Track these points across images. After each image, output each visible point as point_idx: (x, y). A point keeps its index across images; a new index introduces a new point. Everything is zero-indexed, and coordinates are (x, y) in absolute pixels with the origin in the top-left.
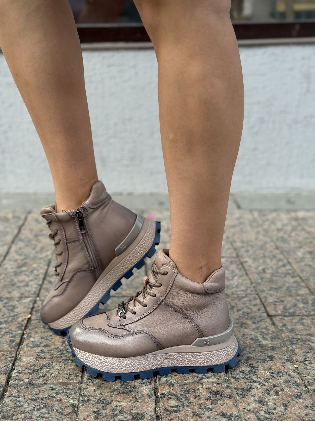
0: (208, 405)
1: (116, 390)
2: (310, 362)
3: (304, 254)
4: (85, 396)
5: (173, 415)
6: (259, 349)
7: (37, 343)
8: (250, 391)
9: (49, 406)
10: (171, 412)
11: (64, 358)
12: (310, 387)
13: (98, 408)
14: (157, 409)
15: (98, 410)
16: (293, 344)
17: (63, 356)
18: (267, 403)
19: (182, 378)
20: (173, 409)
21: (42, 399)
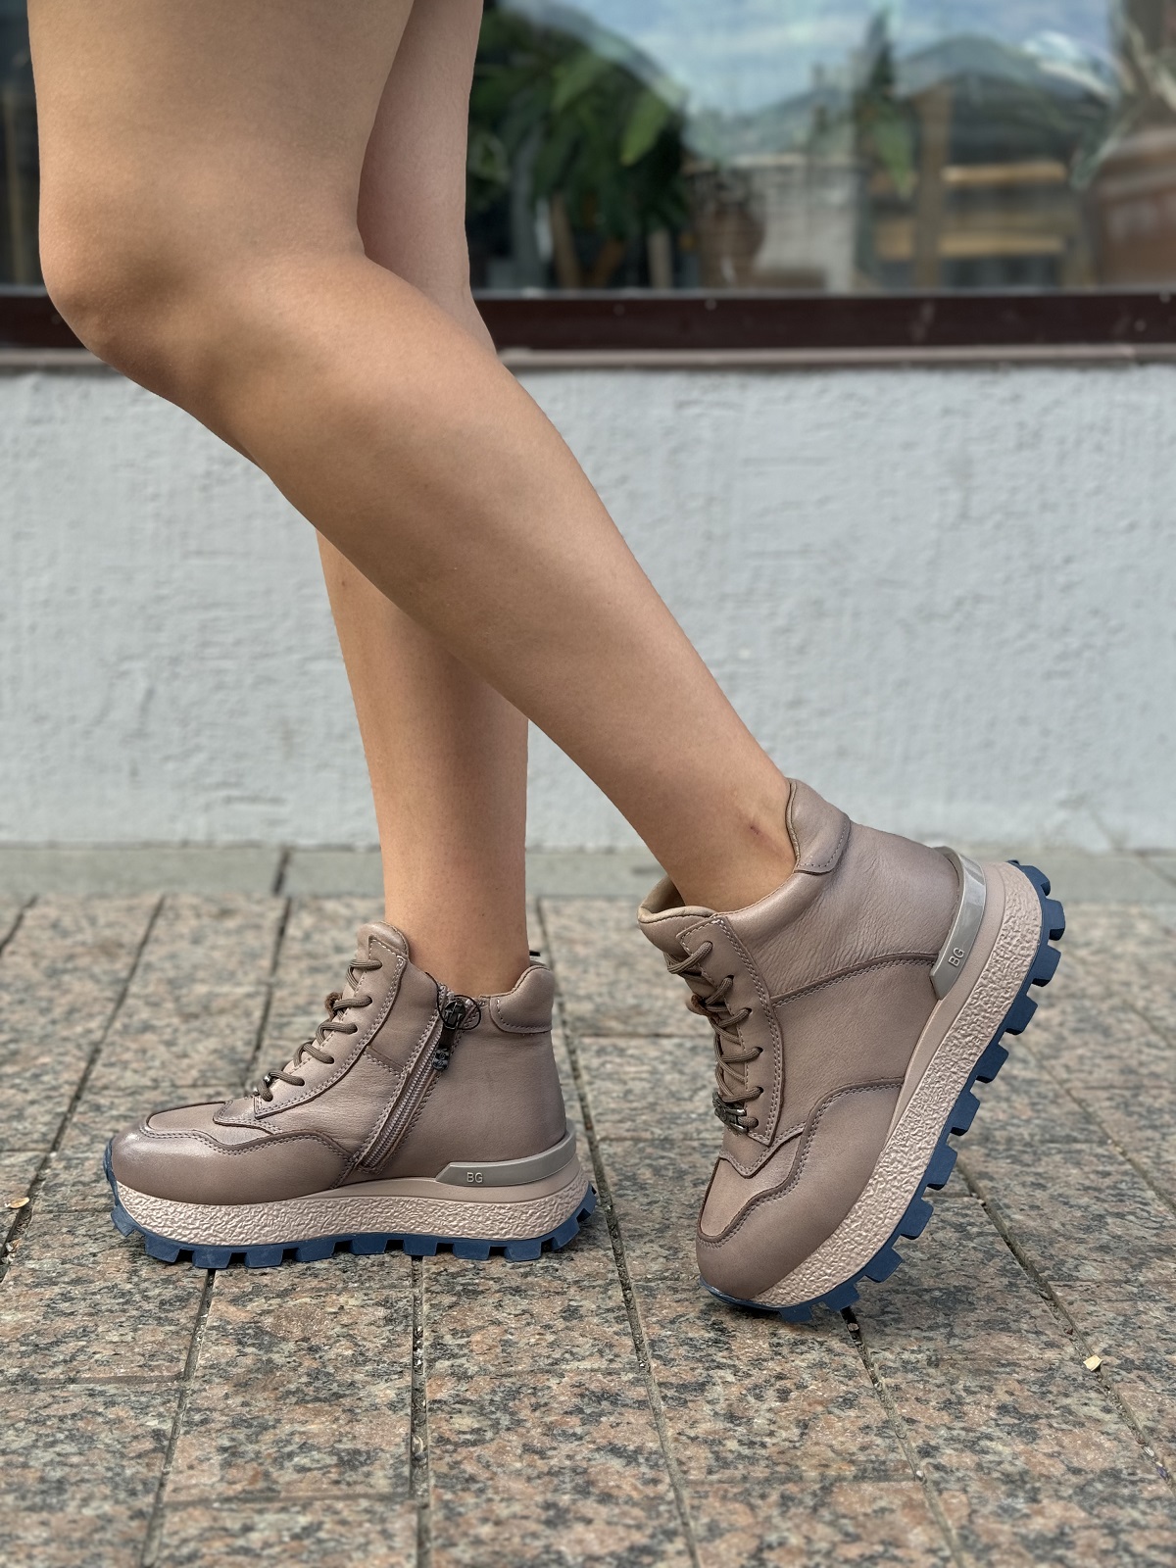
0: (571, 1427)
1: (293, 1393)
2: (896, 1316)
4: (196, 1409)
5: (464, 1451)
7: (49, 1275)
8: (703, 1391)
9: (82, 1436)
10: (456, 1445)
11: (135, 1313)
12: (883, 1380)
13: (233, 1440)
14: (416, 1441)
15: (233, 1444)
17: (131, 1308)
18: (749, 1421)
19: (500, 1361)
20: (463, 1437)
21: (61, 1419)
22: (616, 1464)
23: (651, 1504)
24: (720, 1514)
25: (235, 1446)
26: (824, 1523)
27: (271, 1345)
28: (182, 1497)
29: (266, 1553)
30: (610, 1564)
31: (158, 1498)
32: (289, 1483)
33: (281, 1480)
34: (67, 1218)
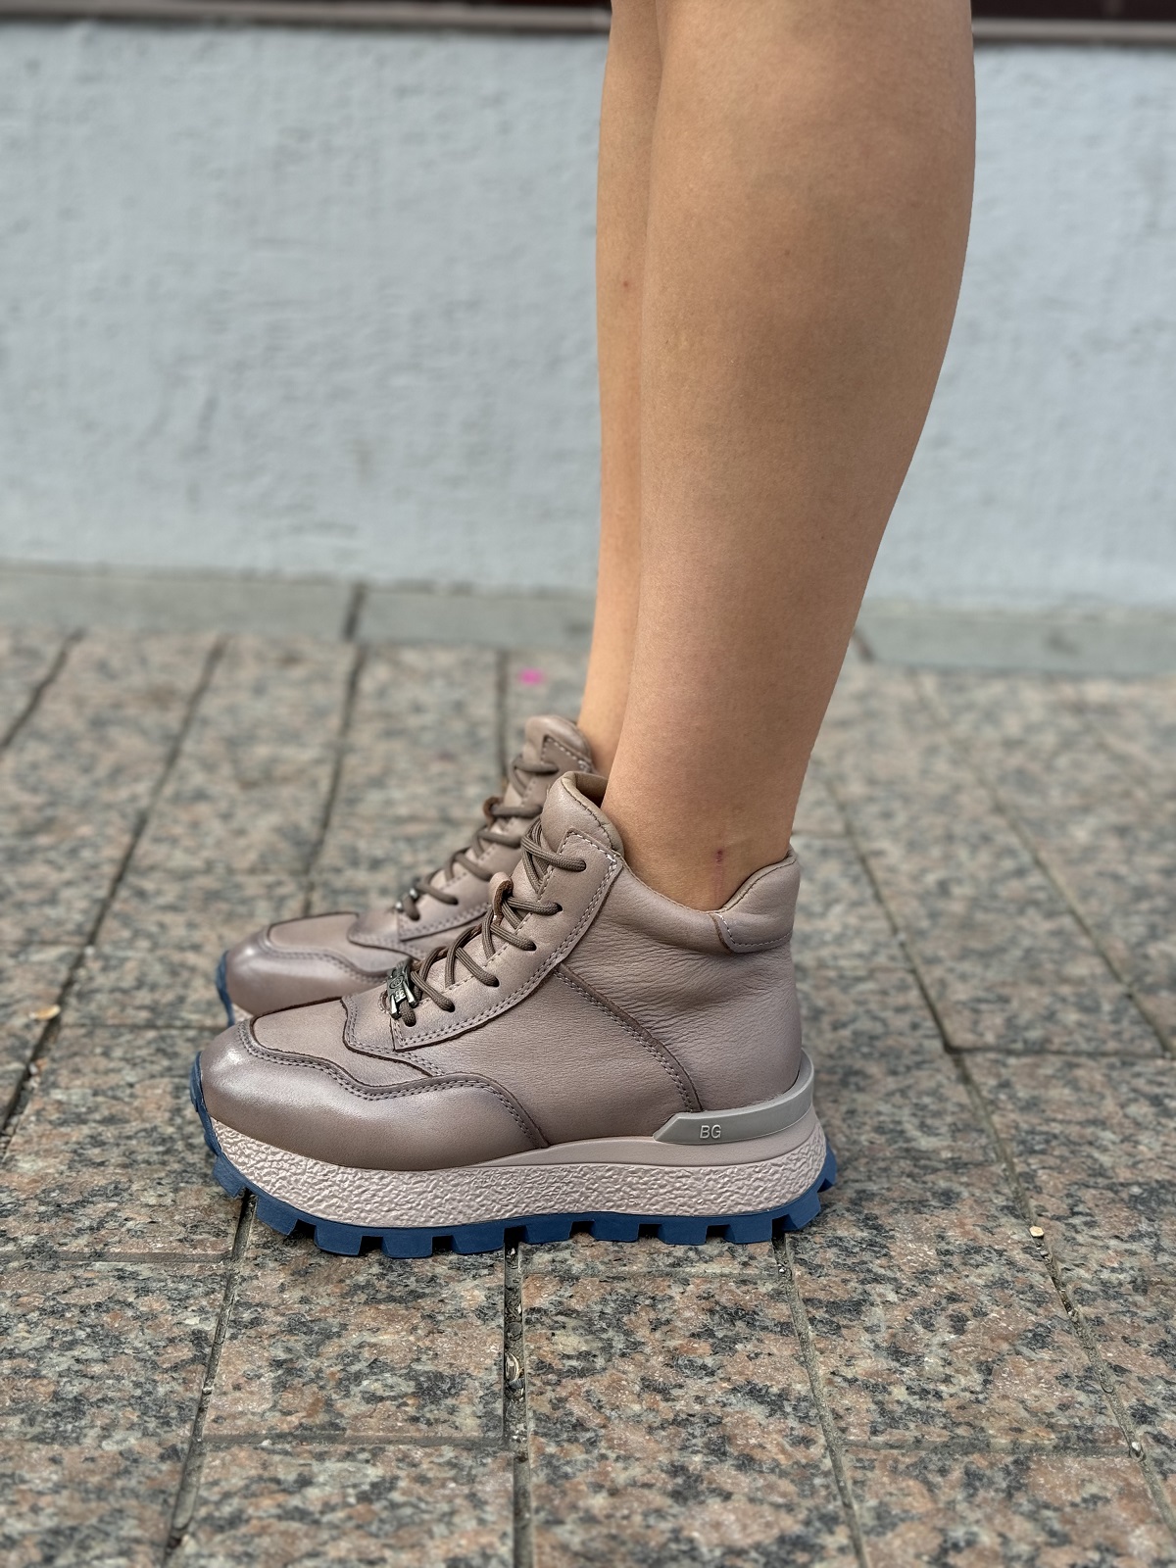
0: (700, 1356)
1: (363, 1288)
2: (1088, 1218)
3: (1097, 833)
4: (245, 1303)
5: (569, 1384)
6: (906, 1165)
7: (77, 1110)
8: (859, 1312)
9: (107, 1336)
10: (559, 1373)
11: (176, 1166)
12: (1081, 1310)
13: (289, 1350)
14: (510, 1364)
15: (289, 1356)
16: (1032, 1152)
17: (172, 1159)
18: (919, 1359)
19: (611, 1257)
20: (569, 1363)
21: (83, 1310)
22: (757, 1412)
23: (804, 1473)
24: (891, 1494)
25: (291, 1360)
26: (1022, 1514)
28: (225, 1430)
29: (326, 1519)
30: (756, 1561)
31: (196, 1430)
32: (356, 1417)
33: (348, 1412)
34: (102, 1035)
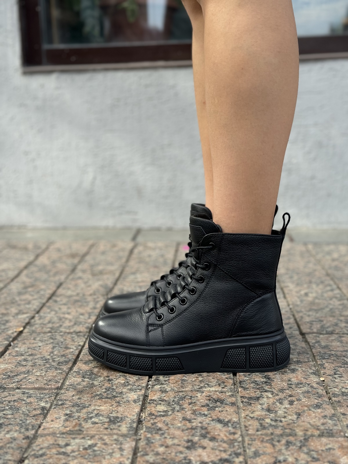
1: (98, 395)
2: (340, 375)
4: (61, 400)
5: (159, 419)
7: (22, 353)
8: (258, 400)
9: (15, 408)
10: (156, 416)
11: (48, 366)
12: (333, 399)
13: (71, 411)
14: (142, 414)
15: (71, 413)
16: (324, 359)
17: (47, 364)
18: (276, 412)
19: (180, 386)
20: (159, 413)
21: (9, 402)
22: (219, 426)
23: (231, 442)
24: (260, 447)
25: (71, 414)
26: (304, 453)
27: (95, 378)
28: (46, 432)
29: (71, 455)
31: (37, 432)
32: (88, 428)
33: (85, 427)
34: (34, 335)
